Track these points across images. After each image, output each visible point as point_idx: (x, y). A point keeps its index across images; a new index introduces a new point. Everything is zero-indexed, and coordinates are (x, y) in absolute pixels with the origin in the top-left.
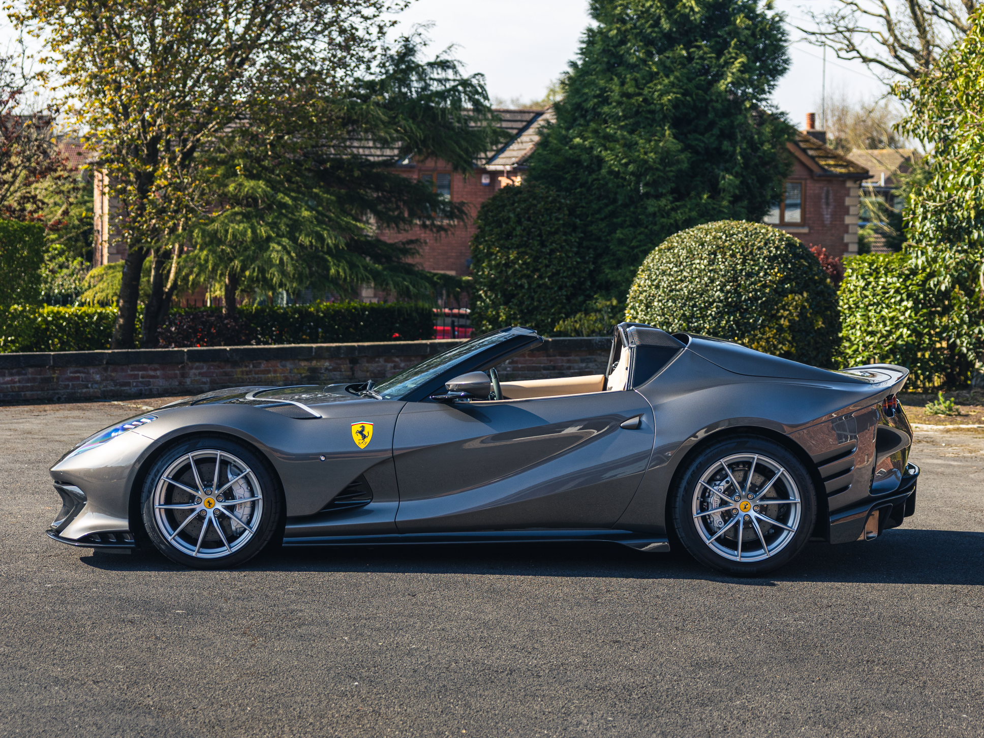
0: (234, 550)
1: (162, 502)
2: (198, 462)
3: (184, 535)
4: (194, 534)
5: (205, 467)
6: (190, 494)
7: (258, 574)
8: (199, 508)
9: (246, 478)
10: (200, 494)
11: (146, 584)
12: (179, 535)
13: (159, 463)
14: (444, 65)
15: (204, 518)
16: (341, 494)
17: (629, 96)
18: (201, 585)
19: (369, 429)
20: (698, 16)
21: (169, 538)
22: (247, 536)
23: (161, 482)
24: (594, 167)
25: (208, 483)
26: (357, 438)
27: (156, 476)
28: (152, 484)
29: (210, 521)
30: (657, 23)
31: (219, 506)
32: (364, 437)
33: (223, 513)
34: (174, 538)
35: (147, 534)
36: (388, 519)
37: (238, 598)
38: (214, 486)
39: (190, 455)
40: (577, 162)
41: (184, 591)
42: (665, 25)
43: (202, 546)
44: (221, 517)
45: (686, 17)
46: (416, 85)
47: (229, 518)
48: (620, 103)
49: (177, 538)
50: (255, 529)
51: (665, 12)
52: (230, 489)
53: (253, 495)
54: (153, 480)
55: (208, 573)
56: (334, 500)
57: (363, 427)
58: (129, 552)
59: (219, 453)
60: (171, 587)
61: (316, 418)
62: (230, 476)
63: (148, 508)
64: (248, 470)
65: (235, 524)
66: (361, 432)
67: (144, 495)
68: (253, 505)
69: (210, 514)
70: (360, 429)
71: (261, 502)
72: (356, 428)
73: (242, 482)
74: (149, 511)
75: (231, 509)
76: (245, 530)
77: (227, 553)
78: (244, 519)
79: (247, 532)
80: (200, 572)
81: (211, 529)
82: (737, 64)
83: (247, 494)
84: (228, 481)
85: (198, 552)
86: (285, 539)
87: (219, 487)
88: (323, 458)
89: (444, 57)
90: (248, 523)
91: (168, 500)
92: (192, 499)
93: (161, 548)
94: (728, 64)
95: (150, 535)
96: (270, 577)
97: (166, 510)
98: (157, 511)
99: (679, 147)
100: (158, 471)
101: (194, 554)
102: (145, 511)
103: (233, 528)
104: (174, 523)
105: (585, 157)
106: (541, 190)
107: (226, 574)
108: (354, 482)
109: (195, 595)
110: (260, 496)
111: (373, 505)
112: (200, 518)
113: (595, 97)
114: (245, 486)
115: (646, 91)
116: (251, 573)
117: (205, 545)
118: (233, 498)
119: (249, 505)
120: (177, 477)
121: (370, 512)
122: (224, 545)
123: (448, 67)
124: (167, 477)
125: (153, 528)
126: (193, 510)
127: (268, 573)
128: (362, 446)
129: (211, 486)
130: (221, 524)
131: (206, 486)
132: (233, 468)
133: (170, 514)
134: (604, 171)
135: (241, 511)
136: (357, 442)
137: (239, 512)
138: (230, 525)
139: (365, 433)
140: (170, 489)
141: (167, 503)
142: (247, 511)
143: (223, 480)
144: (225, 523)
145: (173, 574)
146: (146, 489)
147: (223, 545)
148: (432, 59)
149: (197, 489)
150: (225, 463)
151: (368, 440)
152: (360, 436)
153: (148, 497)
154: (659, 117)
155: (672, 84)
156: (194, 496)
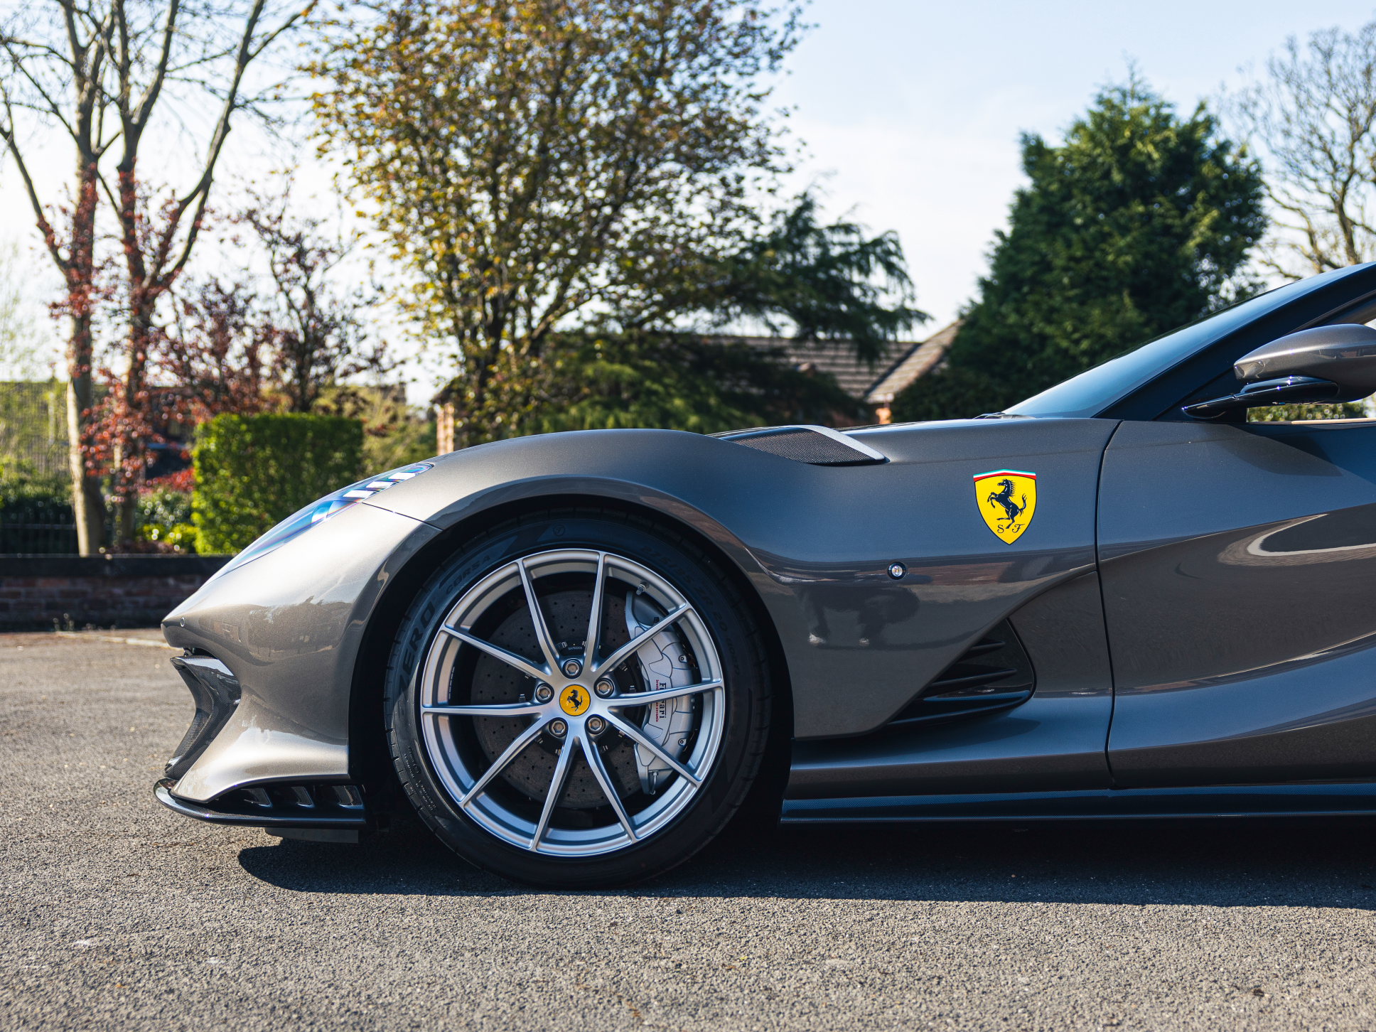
0: (644, 832)
1: (443, 696)
2: (545, 586)
3: (503, 791)
4: (531, 788)
5: (561, 603)
6: (522, 674)
7: (716, 905)
8: (544, 713)
9: (678, 631)
10: (548, 674)
11: (382, 943)
12: (489, 789)
13: (436, 588)
14: (848, 229)
15: (560, 744)
16: (953, 671)
17: (1077, 260)
18: (551, 948)
19: (1025, 489)
20: (1158, 164)
21: (462, 799)
22: (679, 796)
23: (441, 640)
24: (1036, 346)
25: (570, 645)
26: (993, 515)
27: (425, 623)
28: (414, 645)
29: (577, 752)
30: (1107, 175)
31: (602, 708)
32: (1013, 511)
33: (612, 730)
34: (474, 800)
35: (401, 786)
36: (1085, 746)
37: (676, 1004)
38: (589, 654)
39: (521, 564)
40: (1013, 343)
41: (497, 972)
42: (1117, 177)
43: (555, 822)
44: (608, 740)
45: (1141, 166)
46: (813, 251)
47: (630, 743)
48: (1066, 269)
49: (485, 800)
50: (702, 773)
51: (1118, 161)
52: (633, 661)
53: (696, 678)
54: (418, 635)
55: (570, 899)
56: (928, 690)
57: (1008, 484)
58: (352, 838)
59: (601, 557)
60: (457, 954)
61: (871, 462)
62: (632, 626)
63: (404, 713)
64: (684, 606)
65: (646, 761)
66: (1003, 498)
67: (393, 677)
68: (698, 706)
69: (577, 732)
70: (1000, 490)
71: (720, 697)
72: (987, 486)
73: (665, 641)
74: (406, 722)
75: (636, 715)
76: (675, 776)
77: (625, 842)
78: (673, 745)
79: (680, 782)
80: (546, 898)
81: (579, 773)
82: (1207, 220)
83: (681, 676)
84: (628, 639)
85: (544, 839)
86: (787, 804)
87: (600, 656)
88: (897, 571)
89: (847, 220)
90: (684, 755)
91: (460, 693)
92: (525, 688)
93: (437, 827)
94: (1194, 221)
95: (409, 789)
96: (754, 919)
97: (455, 721)
98: (428, 723)
99: (1141, 320)
100: (431, 609)
101: (530, 845)
102: (395, 720)
103: (642, 771)
104: (476, 759)
105: (1023, 336)
106: (970, 375)
107: (620, 907)
108: (983, 640)
109: (531, 990)
110: (718, 680)
111: (1036, 705)
112: (549, 742)
113: (1034, 264)
114: (673, 653)
115: (1098, 254)
116: (695, 902)
117: (565, 818)
118: (641, 686)
119: (684, 705)
120: (486, 626)
121: (1028, 727)
122: (617, 820)
123: (853, 231)
124: (457, 627)
125: (416, 769)
126: (528, 720)
127: (744, 901)
128: (1009, 536)
129: (580, 654)
130: (606, 759)
131: (564, 654)
132: (640, 603)
133: (464, 731)
134: (1049, 351)
135: (663, 723)
136: (993, 525)
137: (657, 726)
138: (632, 762)
139: (1015, 499)
140: (467, 660)
141: (455, 700)
142: (681, 722)
143: (613, 635)
144: (617, 759)
145: (469, 902)
146: (397, 661)
147: (613, 819)
148: (833, 222)
149: (540, 661)
150: (617, 589)
151: (1024, 519)
152: (1000, 510)
153: (404, 686)
154: (1113, 284)
155: (1129, 246)
156: (533, 681)
